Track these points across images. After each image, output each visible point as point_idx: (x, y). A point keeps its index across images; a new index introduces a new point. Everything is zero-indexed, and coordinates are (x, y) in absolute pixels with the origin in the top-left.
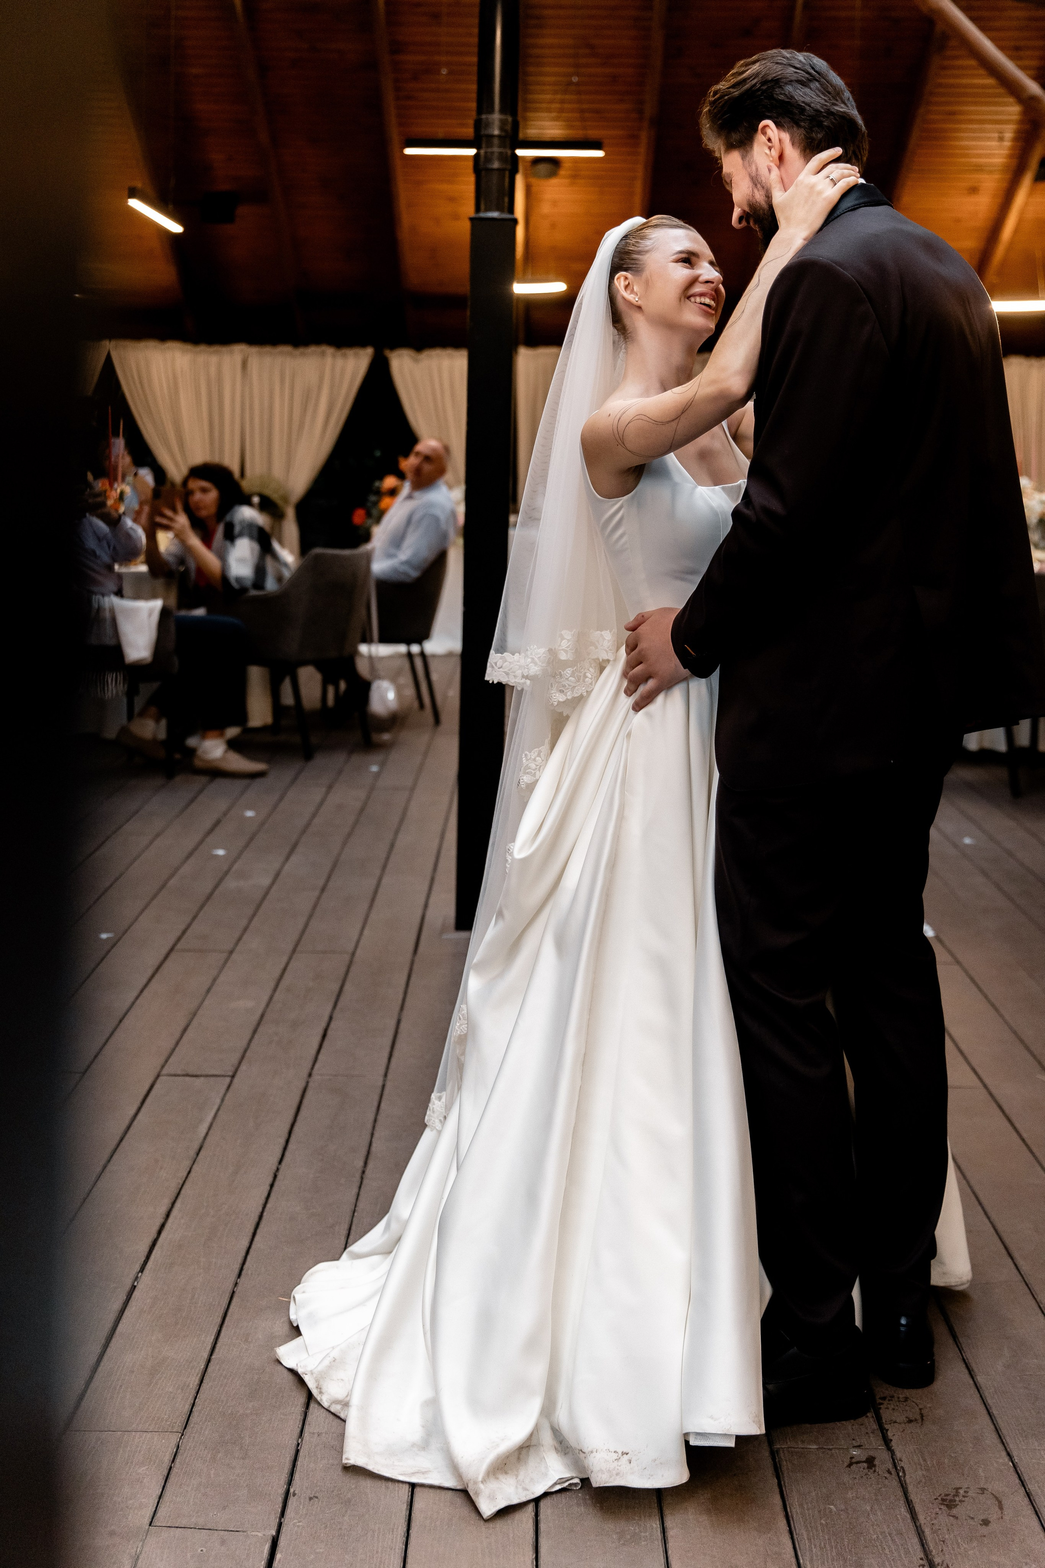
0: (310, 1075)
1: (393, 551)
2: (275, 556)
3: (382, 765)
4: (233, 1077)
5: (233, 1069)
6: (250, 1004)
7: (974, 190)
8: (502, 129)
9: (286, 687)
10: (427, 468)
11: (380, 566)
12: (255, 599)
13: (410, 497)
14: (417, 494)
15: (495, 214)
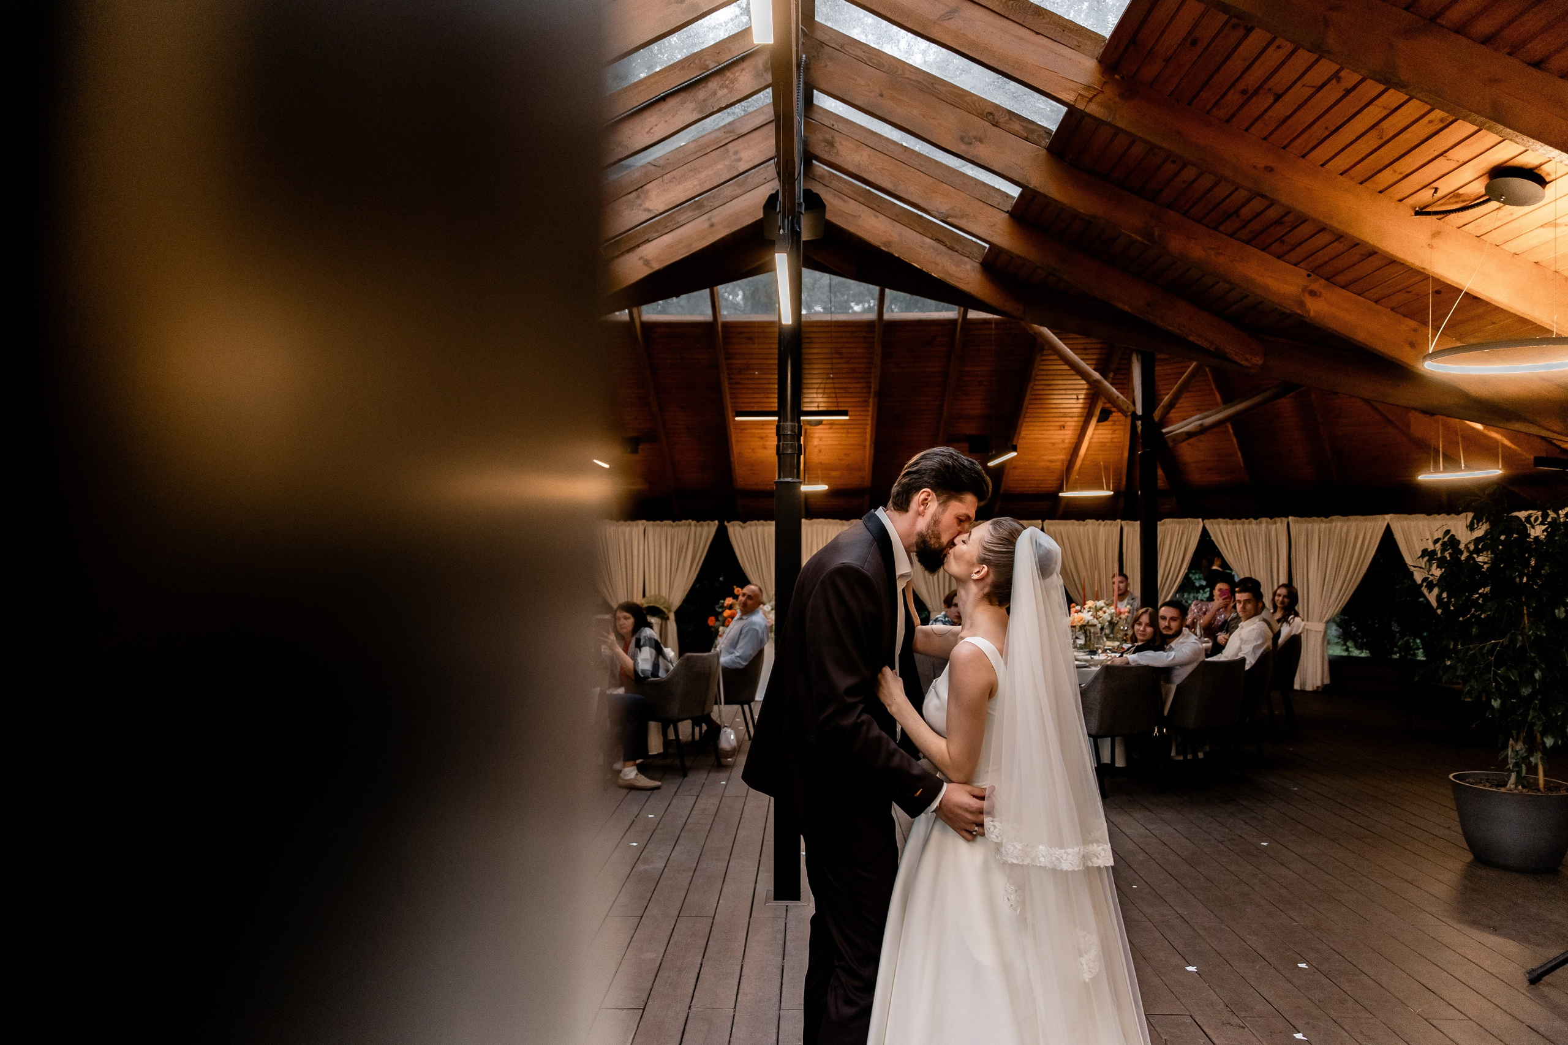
0: (690, 1007)
1: (732, 650)
2: (665, 657)
3: (728, 780)
4: (644, 1009)
5: (644, 1004)
6: (653, 955)
7: (1063, 427)
8: (792, 431)
9: (671, 730)
10: (749, 602)
11: (724, 659)
12: (653, 683)
13: (741, 619)
14: (745, 617)
15: (789, 480)
